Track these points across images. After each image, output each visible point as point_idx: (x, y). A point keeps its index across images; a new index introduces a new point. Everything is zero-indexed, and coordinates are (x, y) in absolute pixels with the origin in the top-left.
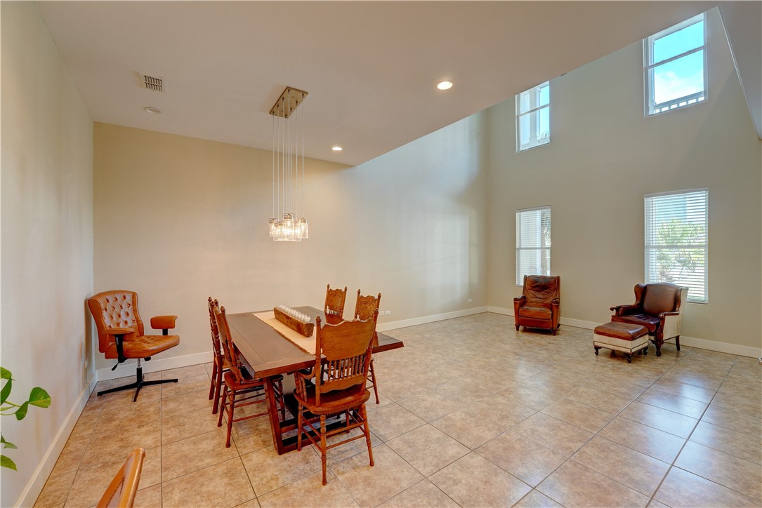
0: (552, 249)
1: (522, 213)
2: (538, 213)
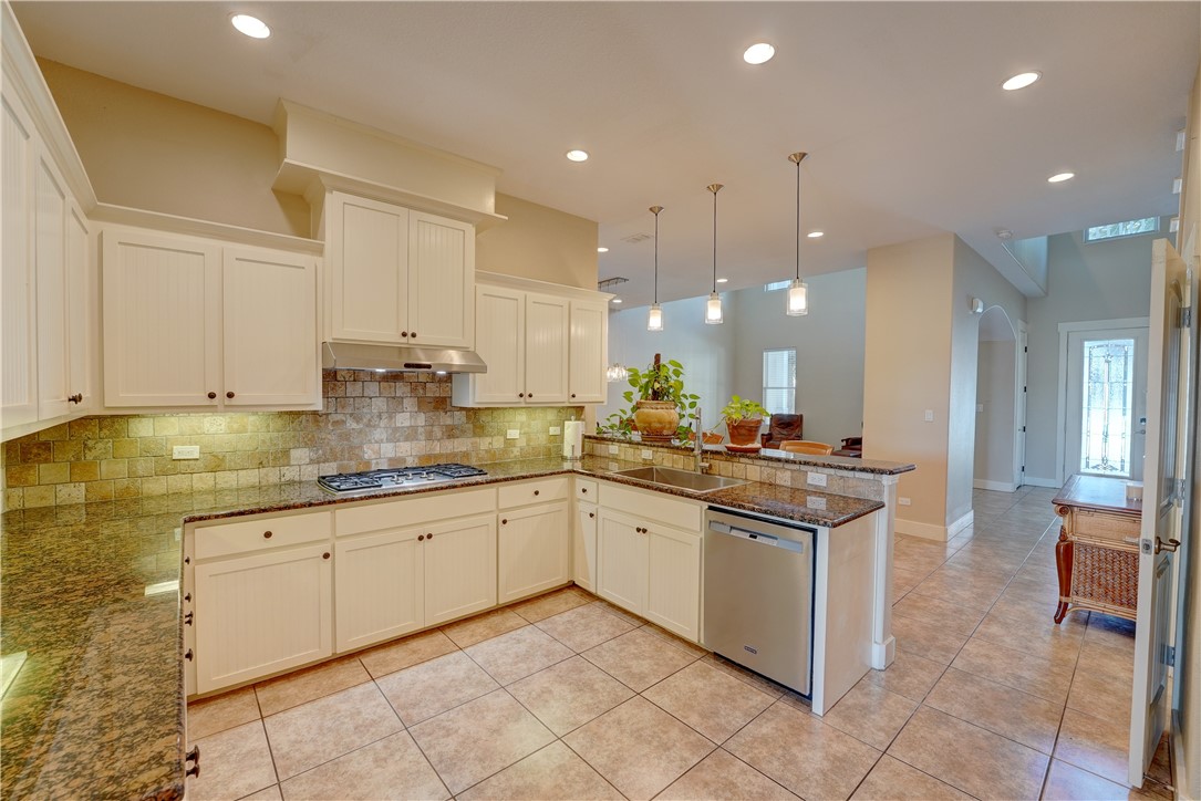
0: (796, 389)
1: (770, 353)
2: (785, 354)
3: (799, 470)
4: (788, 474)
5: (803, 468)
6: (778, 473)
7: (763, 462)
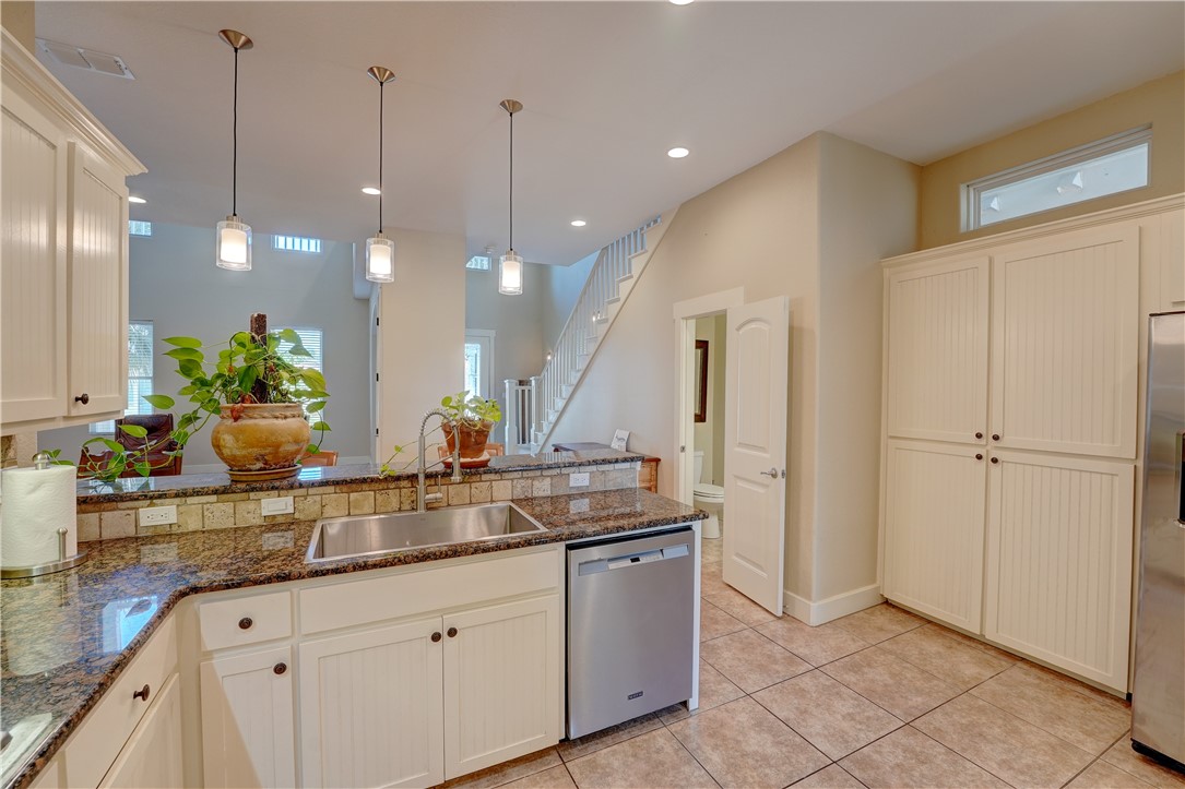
3: (561, 475)
4: (548, 481)
5: (565, 471)
6: (536, 483)
7: (492, 476)
